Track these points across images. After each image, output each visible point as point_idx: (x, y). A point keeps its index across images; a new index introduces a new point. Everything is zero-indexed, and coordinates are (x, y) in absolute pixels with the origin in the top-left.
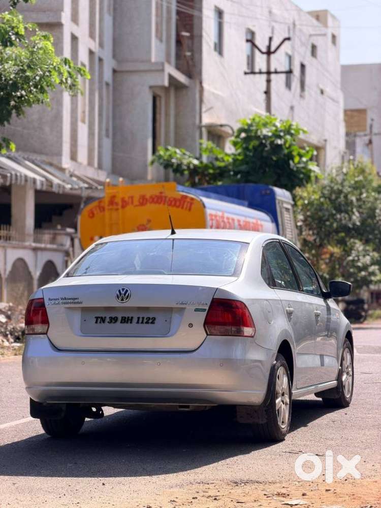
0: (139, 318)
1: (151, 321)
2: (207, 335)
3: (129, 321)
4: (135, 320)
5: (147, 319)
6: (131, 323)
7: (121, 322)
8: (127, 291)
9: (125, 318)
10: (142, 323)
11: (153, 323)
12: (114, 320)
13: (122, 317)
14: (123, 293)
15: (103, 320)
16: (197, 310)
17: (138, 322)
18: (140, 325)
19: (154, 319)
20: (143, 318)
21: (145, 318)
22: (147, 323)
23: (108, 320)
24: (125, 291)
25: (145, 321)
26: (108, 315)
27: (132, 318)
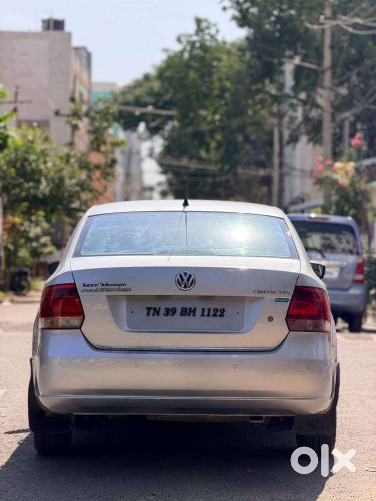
0: (203, 310)
1: (219, 313)
2: (290, 330)
3: (192, 314)
4: (199, 312)
5: (214, 310)
6: (194, 315)
7: (181, 315)
8: (190, 276)
9: (186, 309)
10: (209, 315)
11: (222, 315)
12: (170, 312)
13: (182, 308)
14: (185, 278)
15: (157, 312)
16: (277, 300)
17: (203, 315)
18: (205, 318)
19: (223, 311)
20: (209, 310)
21: (212, 310)
22: (215, 315)
23: (163, 311)
24: (188, 275)
25: (212, 313)
26: (163, 306)
27: (195, 309)
